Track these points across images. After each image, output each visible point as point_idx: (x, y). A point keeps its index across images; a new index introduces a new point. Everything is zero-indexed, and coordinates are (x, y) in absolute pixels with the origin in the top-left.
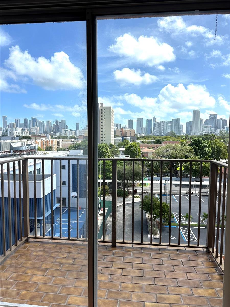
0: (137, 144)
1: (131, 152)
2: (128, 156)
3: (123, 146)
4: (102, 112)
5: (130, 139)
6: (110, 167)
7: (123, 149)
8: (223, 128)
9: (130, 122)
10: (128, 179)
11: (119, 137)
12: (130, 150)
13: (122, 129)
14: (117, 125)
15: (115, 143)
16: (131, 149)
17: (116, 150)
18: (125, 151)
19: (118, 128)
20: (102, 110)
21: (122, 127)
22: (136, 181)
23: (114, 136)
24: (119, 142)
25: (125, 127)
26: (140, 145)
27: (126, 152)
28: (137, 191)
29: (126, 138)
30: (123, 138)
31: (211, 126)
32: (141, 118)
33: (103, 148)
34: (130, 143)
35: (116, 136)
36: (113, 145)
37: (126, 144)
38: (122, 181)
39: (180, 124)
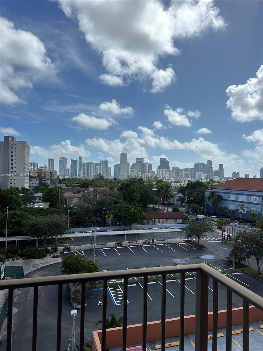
0: (59, 188)
1: (51, 198)
2: (47, 204)
3: (40, 191)
4: (12, 147)
5: (50, 182)
6: (21, 220)
7: (41, 195)
8: (149, 172)
9: (51, 161)
10: (45, 234)
11: (36, 180)
12: (50, 195)
13: (40, 170)
14: (33, 164)
15: (29, 187)
16: (52, 195)
17: (31, 197)
18: (43, 197)
19: (34, 168)
20: (12, 145)
21: (40, 167)
22: (56, 236)
23: (28, 178)
24: (36, 185)
25: (44, 167)
26: (63, 189)
27: (44, 199)
28: (57, 249)
29: (45, 181)
30: (40, 180)
31: (137, 170)
32: (64, 158)
33: (11, 194)
34: (51, 186)
35: (31, 178)
36: (27, 190)
37: (45, 187)
38: (38, 238)
39: (108, 167)
